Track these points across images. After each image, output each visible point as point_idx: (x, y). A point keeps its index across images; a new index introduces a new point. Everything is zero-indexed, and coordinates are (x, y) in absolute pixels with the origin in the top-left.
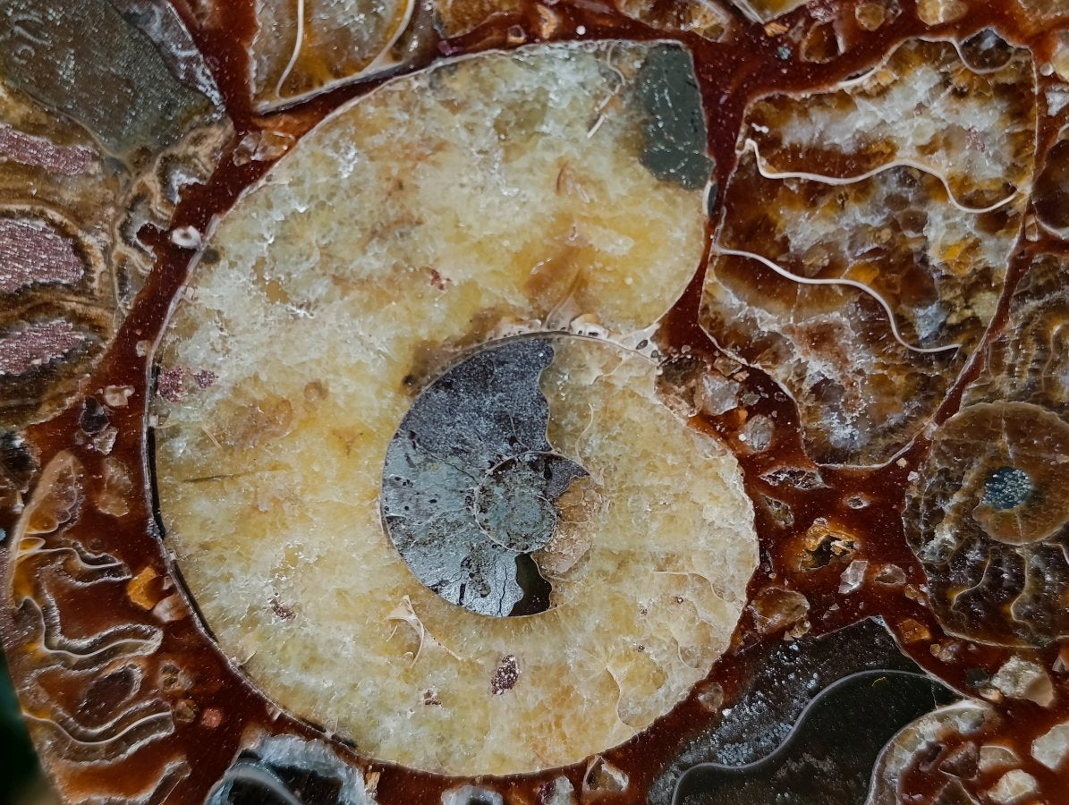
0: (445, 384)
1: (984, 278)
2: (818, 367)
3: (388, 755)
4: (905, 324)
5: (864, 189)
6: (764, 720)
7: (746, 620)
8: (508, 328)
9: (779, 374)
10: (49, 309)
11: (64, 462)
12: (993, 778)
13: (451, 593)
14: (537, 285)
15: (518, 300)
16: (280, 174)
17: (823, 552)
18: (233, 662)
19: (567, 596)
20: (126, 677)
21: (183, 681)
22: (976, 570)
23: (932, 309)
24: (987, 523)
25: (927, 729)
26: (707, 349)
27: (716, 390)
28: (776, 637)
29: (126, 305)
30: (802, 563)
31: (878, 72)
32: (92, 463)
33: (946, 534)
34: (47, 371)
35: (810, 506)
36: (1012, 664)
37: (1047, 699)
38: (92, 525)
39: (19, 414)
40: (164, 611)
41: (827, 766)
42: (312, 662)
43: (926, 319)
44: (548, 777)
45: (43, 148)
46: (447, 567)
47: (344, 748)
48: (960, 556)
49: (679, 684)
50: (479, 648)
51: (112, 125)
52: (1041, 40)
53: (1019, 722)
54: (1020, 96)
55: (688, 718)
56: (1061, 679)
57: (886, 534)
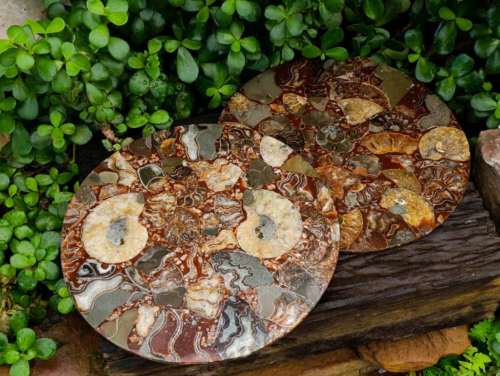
0: (115, 222)
1: (172, 211)
2: (155, 219)
3: (103, 261)
4: (164, 215)
5: (160, 204)
6: (148, 255)
7: (146, 245)
8: (122, 217)
9: (151, 220)
10: (75, 217)
11: (73, 231)
12: (176, 262)
13: (113, 243)
14: (126, 213)
15: (124, 214)
16: (101, 205)
17: (155, 237)
18: (87, 251)
19: (126, 243)
20: (74, 253)
21: (81, 253)
22: (173, 238)
23: (167, 213)
24: (174, 233)
25: (168, 256)
26: (143, 218)
27: (144, 222)
28: (150, 246)
29: (83, 216)
30: (153, 238)
31: (161, 194)
32: (76, 231)
33: (169, 235)
34: (73, 223)
35: (154, 233)
36: (178, 248)
37: (182, 252)
38: (75, 238)
39: (69, 227)
40: (80, 246)
41: (156, 260)
42: (96, 251)
43: (166, 214)
44: (122, 263)
45: (78, 204)
46: (112, 240)
47: (98, 261)
48: (171, 237)
49: (138, 252)
50: (115, 248)
51: (85, 201)
52: (177, 191)
53: (179, 255)
54: (175, 195)
55: (139, 255)
56: (183, 250)
57: (162, 235)
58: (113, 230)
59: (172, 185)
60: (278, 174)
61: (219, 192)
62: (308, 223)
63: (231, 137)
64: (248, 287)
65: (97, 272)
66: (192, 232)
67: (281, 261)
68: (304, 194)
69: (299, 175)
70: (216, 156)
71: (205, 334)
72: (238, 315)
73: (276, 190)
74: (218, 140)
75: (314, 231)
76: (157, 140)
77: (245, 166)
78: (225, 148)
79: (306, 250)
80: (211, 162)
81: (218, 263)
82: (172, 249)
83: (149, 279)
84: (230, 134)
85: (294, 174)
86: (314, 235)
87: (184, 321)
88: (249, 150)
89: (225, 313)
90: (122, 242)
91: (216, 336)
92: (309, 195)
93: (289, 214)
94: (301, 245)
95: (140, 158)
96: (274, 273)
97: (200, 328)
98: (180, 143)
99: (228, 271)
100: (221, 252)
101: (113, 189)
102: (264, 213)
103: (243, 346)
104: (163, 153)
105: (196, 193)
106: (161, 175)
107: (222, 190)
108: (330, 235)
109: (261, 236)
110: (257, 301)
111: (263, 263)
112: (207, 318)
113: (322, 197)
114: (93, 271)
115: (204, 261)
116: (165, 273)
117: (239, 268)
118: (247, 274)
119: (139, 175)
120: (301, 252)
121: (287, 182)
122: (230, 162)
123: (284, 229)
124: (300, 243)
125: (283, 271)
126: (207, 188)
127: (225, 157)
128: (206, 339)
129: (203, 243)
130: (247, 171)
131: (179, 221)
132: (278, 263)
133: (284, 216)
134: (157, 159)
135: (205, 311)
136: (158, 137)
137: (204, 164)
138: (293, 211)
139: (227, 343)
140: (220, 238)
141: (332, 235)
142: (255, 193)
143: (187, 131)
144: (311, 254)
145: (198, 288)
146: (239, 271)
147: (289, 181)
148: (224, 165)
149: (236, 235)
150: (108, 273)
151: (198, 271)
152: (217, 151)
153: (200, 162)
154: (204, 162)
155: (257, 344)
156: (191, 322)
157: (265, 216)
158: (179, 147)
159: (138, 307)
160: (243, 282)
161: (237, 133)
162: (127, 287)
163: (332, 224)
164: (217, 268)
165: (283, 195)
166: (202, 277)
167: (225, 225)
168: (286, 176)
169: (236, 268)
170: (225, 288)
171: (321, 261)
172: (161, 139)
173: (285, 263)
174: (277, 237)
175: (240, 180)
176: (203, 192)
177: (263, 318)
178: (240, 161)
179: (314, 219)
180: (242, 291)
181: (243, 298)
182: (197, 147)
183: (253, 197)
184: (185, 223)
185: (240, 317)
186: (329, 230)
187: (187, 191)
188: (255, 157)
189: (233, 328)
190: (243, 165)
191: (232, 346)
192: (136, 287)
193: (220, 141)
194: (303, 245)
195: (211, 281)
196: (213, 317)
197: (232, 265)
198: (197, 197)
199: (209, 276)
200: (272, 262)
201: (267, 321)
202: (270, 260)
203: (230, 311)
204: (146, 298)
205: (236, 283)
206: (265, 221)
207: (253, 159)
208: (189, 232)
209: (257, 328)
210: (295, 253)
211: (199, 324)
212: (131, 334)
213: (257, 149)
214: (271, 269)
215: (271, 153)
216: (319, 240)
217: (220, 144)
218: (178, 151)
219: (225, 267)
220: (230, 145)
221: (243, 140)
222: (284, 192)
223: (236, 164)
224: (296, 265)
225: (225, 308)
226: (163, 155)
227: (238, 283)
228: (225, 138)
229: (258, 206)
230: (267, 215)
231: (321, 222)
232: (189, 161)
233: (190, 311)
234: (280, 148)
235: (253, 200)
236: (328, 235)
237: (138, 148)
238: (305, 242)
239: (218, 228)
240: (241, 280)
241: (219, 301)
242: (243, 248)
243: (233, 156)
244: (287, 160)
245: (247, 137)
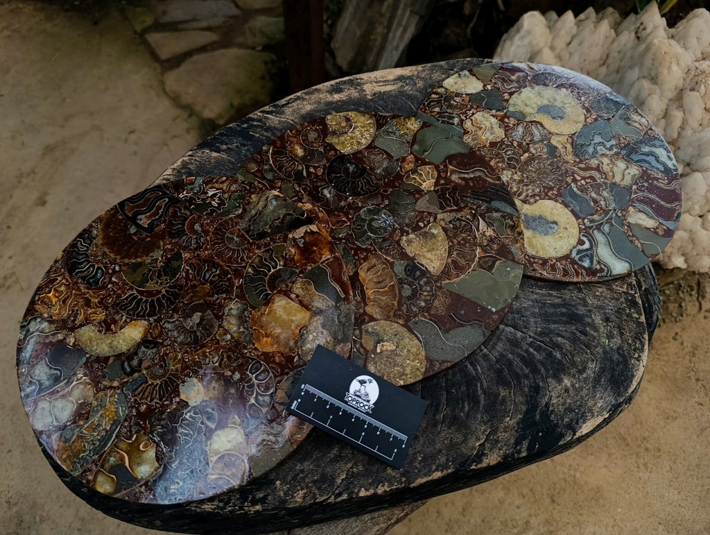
1: (522, 175)
2: (530, 191)
3: (576, 243)
4: (526, 183)
6: (573, 204)
7: (560, 203)
9: (531, 194)
11: (534, 265)
12: (582, 184)
13: (554, 231)
17: (552, 195)
18: (562, 256)
19: (555, 220)
20: (563, 268)
21: (564, 261)
22: (555, 181)
23: (525, 180)
24: (550, 179)
25: (575, 189)
27: (532, 200)
28: (563, 201)
30: (553, 197)
32: (534, 262)
33: (550, 183)
35: (546, 194)
36: (567, 180)
37: (572, 177)
38: (543, 265)
40: (554, 261)
41: (579, 199)
42: (562, 248)
44: (579, 227)
46: (551, 231)
47: (574, 247)
48: (553, 182)
49: (569, 212)
50: (561, 231)
52: (498, 166)
53: (575, 180)
54: (503, 169)
55: (572, 211)
56: (569, 176)
57: (551, 189)
58: (539, 228)
60: (493, 88)
61: (506, 135)
62: (551, 84)
63: (437, 109)
64: (612, 139)
65: (587, 250)
66: (550, 165)
67: (588, 111)
68: (519, 77)
69: (495, 74)
70: (459, 126)
71: (657, 179)
72: (639, 152)
73: (511, 94)
74: (438, 120)
75: (559, 83)
77: (478, 108)
78: (451, 118)
79: (579, 93)
80: (466, 132)
81: (586, 154)
82: (568, 185)
83: (599, 209)
85: (495, 77)
86: (563, 84)
87: (644, 191)
88: (457, 100)
89: (637, 160)
90: (555, 223)
91: (658, 172)
92: (520, 74)
93: (540, 93)
94: (573, 94)
96: (599, 119)
97: (650, 181)
99: (595, 149)
100: (575, 149)
102: (536, 109)
103: (667, 157)
105: (504, 152)
107: (503, 132)
109: (561, 117)
110: (626, 137)
111: (589, 123)
112: (641, 174)
114: (587, 254)
115: (583, 164)
116: (593, 195)
117: (593, 140)
118: (599, 136)
120: (580, 96)
121: (503, 85)
122: (469, 118)
123: (555, 100)
124: (571, 95)
125: (598, 112)
126: (499, 142)
127: (462, 121)
128: (661, 179)
129: (564, 159)
130: (483, 108)
131: (535, 172)
132: (589, 113)
133: (541, 96)
135: (635, 174)
137: (467, 138)
138: (536, 89)
139: (664, 166)
140: (559, 146)
142: (511, 109)
145: (611, 174)
146: (596, 141)
147: (502, 83)
148: (472, 123)
149: (557, 134)
150: (589, 240)
151: (594, 170)
152: (454, 124)
156: (645, 186)
157: (539, 109)
159: (629, 223)
160: (607, 141)
161: (432, 104)
162: (606, 228)
164: (592, 155)
165: (518, 91)
166: (601, 168)
167: (546, 139)
168: (496, 83)
169: (593, 142)
170: (613, 155)
173: (590, 109)
174: (562, 107)
175: (494, 116)
176: (503, 146)
177: (642, 137)
178: (469, 110)
179: (546, 79)
180: (617, 144)
181: (623, 145)
183: (516, 111)
184: (538, 168)
185: (641, 152)
187: (499, 158)
188: (468, 99)
189: (651, 159)
190: (476, 109)
191: (667, 163)
192: (607, 220)
193: (440, 119)
195: (605, 163)
196: (640, 170)
197: (590, 145)
198: (509, 153)
199: (600, 163)
200: (588, 117)
201: (644, 135)
202: (586, 118)
203: (635, 157)
204: (620, 214)
205: (608, 146)
206: (544, 110)
207: (469, 101)
208: (550, 167)
209: (651, 143)
210: (580, 100)
211: (647, 181)
212: (657, 233)
213: (458, 95)
214: (596, 120)
215: (465, 86)
216: (570, 82)
217: (443, 119)
219: (591, 150)
221: (443, 102)
222: (514, 90)
223: (473, 114)
224: (593, 103)
225: (632, 159)
227: (608, 144)
229: (527, 111)
230: (538, 107)
233: (634, 185)
234: (461, 78)
235: (520, 112)
238: (570, 91)
239: (548, 145)
240: (605, 142)
241: (625, 162)
242: (573, 133)
243: (463, 113)
244: (476, 77)
245: (439, 97)
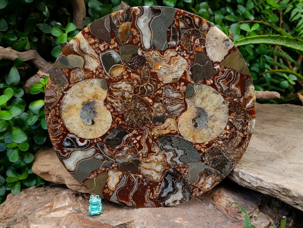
0: (86, 105)
1: (130, 98)
2: (117, 105)
3: (80, 136)
4: (124, 102)
5: (120, 91)
6: (113, 135)
7: (111, 126)
8: (91, 101)
9: (114, 105)
10: (53, 98)
11: (54, 110)
12: (133, 141)
13: (86, 123)
14: (93, 97)
15: (92, 98)
16: (72, 88)
17: (118, 120)
18: (67, 128)
19: (96, 123)
20: (58, 129)
21: (63, 129)
22: (131, 122)
23: (126, 101)
24: (131, 118)
25: (127, 136)
26: (107, 103)
27: (108, 106)
28: (114, 127)
29: (59, 97)
30: (116, 121)
31: (121, 82)
32: (56, 110)
33: (128, 119)
34: (53, 102)
35: (116, 116)
36: (134, 131)
37: (137, 134)
38: (56, 115)
39: (50, 106)
40: (61, 123)
41: (119, 139)
42: (74, 128)
43: (125, 101)
44: (94, 139)
45: (53, 85)
46: (86, 120)
47: (76, 136)
48: (129, 121)
49: (106, 131)
50: (88, 127)
51: (59, 83)
52: (133, 80)
53: (135, 136)
54: (132, 84)
55: (106, 134)
56: (138, 132)
57: (123, 119)
58: (85, 112)
59: (129, 73)
60: (217, 70)
61: (167, 84)
62: (233, 117)
63: (182, 25)
64: (183, 163)
65: (77, 144)
66: (145, 118)
67: (208, 146)
68: (235, 91)
69: (235, 71)
70: (167, 46)
71: (152, 191)
72: (174, 181)
73: (213, 86)
74: (169, 28)
75: (235, 124)
76: (115, 22)
77: (191, 59)
78: (175, 38)
79: (227, 139)
80: (162, 53)
81: (163, 144)
82: (131, 131)
83: (114, 152)
84: (181, 20)
85: (230, 71)
86: (235, 127)
87: (139, 182)
88: (196, 42)
89: (166, 179)
90: (93, 123)
91: (159, 193)
92: (239, 92)
93: (220, 109)
94: (224, 135)
95: (101, 42)
96: (201, 154)
97: (149, 187)
98: (136, 28)
99: (169, 150)
100: (165, 136)
101: (80, 74)
102: (200, 106)
103: (175, 200)
104: (121, 38)
105: (149, 83)
106: (120, 63)
107: (170, 82)
108: (247, 128)
109: (196, 126)
110: (188, 173)
111: (195, 147)
112: (154, 181)
113: (248, 95)
114: (73, 144)
115: (153, 142)
116: (126, 149)
117: (178, 149)
118: (183, 154)
119: (102, 61)
120: (223, 140)
121: (223, 79)
122: (178, 53)
123: (214, 121)
124: (223, 133)
125: (208, 153)
126: (158, 79)
127: (174, 48)
128: (153, 194)
129: (153, 128)
130: (192, 64)
131: (135, 108)
132: (205, 147)
133: (216, 110)
134: (116, 45)
135: (153, 177)
136: (116, 18)
137: (155, 54)
138: (223, 106)
139: (165, 197)
140: (165, 125)
141: (248, 128)
142: (196, 87)
143: (142, 14)
144: (230, 142)
145: (148, 161)
146: (177, 151)
147: (225, 77)
148: (173, 56)
149: (177, 123)
150: (85, 146)
151: (148, 149)
152: (168, 41)
153: (153, 52)
154: (156, 52)
155: (185, 199)
156: (143, 183)
157: (201, 109)
158: (135, 33)
159: (108, 171)
160: (179, 159)
161: (188, 20)
162: (99, 157)
163: (251, 119)
164: (162, 148)
165: (218, 91)
166: (152, 154)
167: (170, 115)
168: (223, 72)
169: (176, 149)
170: (167, 163)
171: (236, 148)
172: (118, 22)
173: (211, 147)
174: (208, 127)
175: (185, 73)
176: (154, 83)
177: (190, 184)
178: (187, 53)
179: (238, 113)
180: (178, 165)
181: (179, 170)
182: (151, 34)
183: (194, 91)
184: (140, 109)
185: (175, 182)
186: (247, 124)
187: (142, 81)
188: (200, 50)
189: (170, 189)
190: (189, 58)
191: (169, 199)
192: (106, 157)
193: (171, 29)
194: (225, 135)
195: (157, 157)
196: (158, 181)
197: (173, 146)
198: (149, 88)
199: (157, 153)
200: (201, 146)
201: (193, 186)
202: (200, 144)
203: (169, 178)
204: (113, 166)
205: (174, 159)
206: (201, 113)
207: (198, 52)
208: (143, 118)
209: (186, 190)
210: (219, 140)
211: (148, 185)
212: (105, 188)
213: (203, 42)
214: (200, 151)
215: (214, 46)
216: (238, 132)
217: (172, 32)
218: (134, 37)
219: (168, 147)
220: (180, 34)
221: (192, 29)
222: (219, 87)
223: (184, 56)
224: (218, 150)
225: (166, 176)
226: (121, 42)
227: (176, 159)
228: (176, 25)
229: (197, 99)
230: (203, 108)
231: (242, 117)
232: (143, 50)
233: (143, 176)
234: (223, 42)
235: (194, 94)
236: (245, 128)
237: (98, 30)
238: (228, 132)
239: (165, 117)
240: (178, 158)
241: (162, 171)
242: (182, 134)
243: (182, 48)
244: (227, 55)
245: (196, 26)
